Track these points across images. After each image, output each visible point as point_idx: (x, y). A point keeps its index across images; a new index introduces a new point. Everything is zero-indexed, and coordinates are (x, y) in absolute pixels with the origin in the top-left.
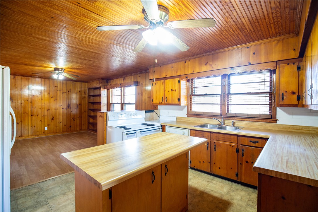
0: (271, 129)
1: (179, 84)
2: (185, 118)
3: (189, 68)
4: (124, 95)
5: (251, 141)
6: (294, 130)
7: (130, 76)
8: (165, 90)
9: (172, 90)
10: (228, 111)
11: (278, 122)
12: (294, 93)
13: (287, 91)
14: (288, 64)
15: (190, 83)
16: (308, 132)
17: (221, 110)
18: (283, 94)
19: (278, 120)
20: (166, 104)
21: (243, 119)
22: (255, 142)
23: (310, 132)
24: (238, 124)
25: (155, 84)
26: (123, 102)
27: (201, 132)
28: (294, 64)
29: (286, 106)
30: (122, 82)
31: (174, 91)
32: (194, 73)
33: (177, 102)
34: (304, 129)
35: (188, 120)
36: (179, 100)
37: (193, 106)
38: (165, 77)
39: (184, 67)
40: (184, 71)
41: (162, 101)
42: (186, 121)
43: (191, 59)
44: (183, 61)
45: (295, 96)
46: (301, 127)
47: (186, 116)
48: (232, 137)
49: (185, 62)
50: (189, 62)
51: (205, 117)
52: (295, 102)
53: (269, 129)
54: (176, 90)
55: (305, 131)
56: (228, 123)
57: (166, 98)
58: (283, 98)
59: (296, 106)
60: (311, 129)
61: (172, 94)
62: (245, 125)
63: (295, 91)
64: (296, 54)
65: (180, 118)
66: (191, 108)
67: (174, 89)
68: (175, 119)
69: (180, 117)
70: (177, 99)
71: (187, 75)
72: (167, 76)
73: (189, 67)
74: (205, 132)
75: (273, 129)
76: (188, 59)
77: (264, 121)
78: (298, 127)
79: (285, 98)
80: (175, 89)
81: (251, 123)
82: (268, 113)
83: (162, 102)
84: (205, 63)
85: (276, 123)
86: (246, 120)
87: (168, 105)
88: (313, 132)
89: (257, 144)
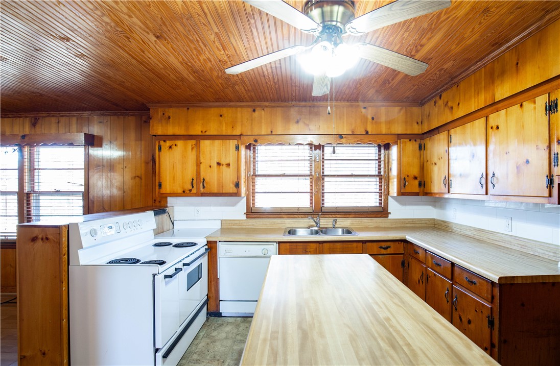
0: (383, 226)
1: (238, 154)
2: (241, 222)
3: (263, 124)
4: (32, 169)
5: (381, 247)
6: (407, 225)
7: (63, 116)
8: (199, 164)
9: (219, 164)
10: (323, 204)
11: (390, 217)
12: (415, 178)
13: (409, 175)
14: (410, 140)
15: (252, 152)
16: (420, 225)
17: (311, 203)
18: (405, 179)
19: (390, 213)
20: (203, 195)
21: (348, 216)
22: (386, 248)
23: (423, 225)
24: (341, 223)
25: (170, 147)
26: (27, 189)
27: (301, 244)
28: (415, 141)
29: (408, 195)
30: (27, 131)
31: (225, 166)
32: (273, 133)
33: (232, 189)
34: (417, 222)
35: (250, 224)
36: (237, 185)
37: (257, 196)
38: (200, 134)
39: (252, 120)
40: (252, 129)
41: (190, 187)
42: (244, 227)
43: (266, 106)
44: (249, 106)
45: (417, 182)
46: (414, 220)
47: (244, 217)
48: (355, 244)
49: (254, 111)
50: (263, 112)
51: (284, 216)
52: (416, 189)
53: (381, 226)
54: (228, 165)
55: (417, 225)
56: (325, 223)
57: (204, 180)
58: (405, 186)
59: (417, 194)
60: (423, 222)
61: (219, 172)
62: (350, 223)
63: (417, 176)
64: (419, 129)
65: (229, 222)
66: (253, 200)
67: (223, 162)
68: (218, 226)
69: (230, 220)
70: (233, 183)
71: (256, 137)
72: (207, 133)
73: (263, 121)
74: (309, 244)
75: (386, 226)
76: (259, 106)
77: (374, 216)
78: (411, 220)
79: (407, 184)
80: (227, 162)
81: (358, 220)
82: (378, 205)
83: (190, 190)
84: (296, 121)
85: (388, 217)
86: (351, 216)
87: (208, 196)
88: (425, 225)
89: (388, 250)
